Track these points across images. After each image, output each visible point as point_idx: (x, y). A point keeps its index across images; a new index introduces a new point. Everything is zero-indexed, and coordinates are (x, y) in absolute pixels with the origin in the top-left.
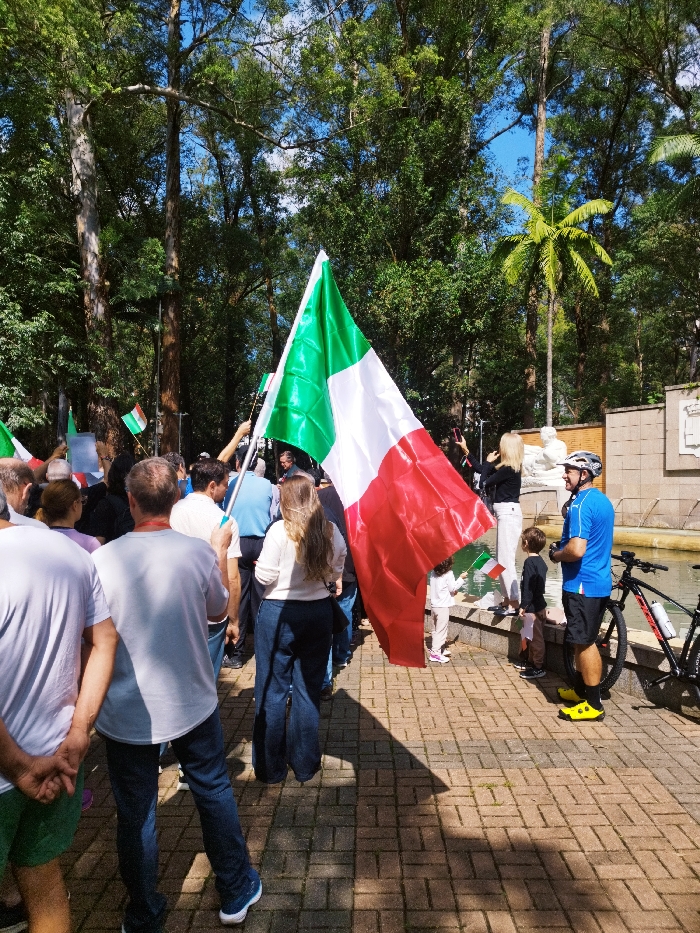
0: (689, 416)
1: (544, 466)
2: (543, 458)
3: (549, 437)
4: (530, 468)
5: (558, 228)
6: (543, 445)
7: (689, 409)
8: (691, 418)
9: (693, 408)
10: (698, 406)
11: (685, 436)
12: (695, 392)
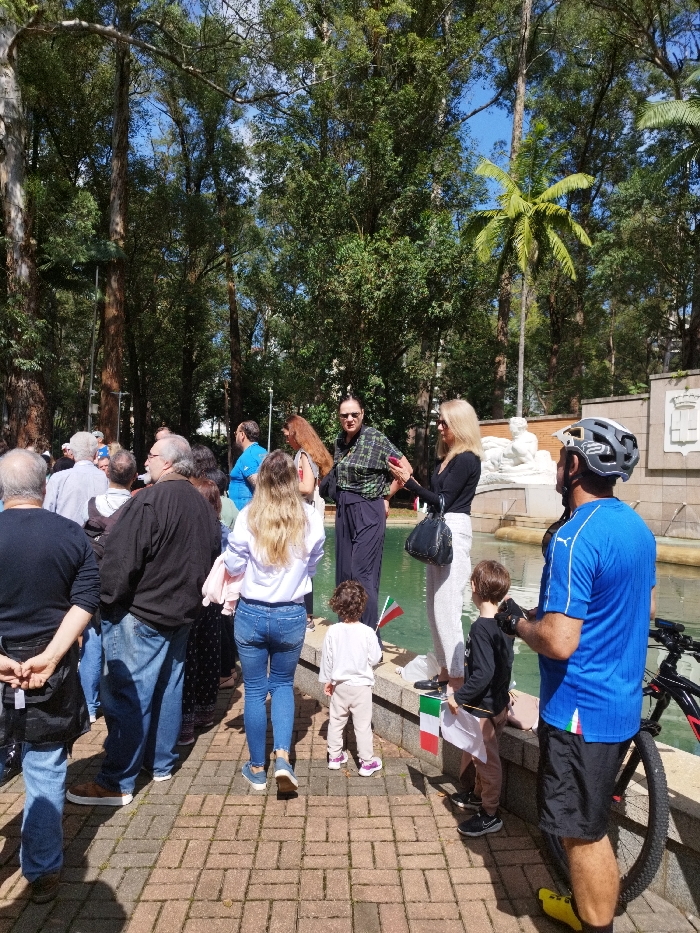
0: (677, 408)
1: (512, 461)
2: (511, 452)
3: (519, 429)
4: (496, 463)
5: (535, 204)
6: (511, 437)
7: (677, 401)
8: (678, 411)
9: (681, 399)
10: (687, 398)
11: (671, 431)
12: (684, 382)
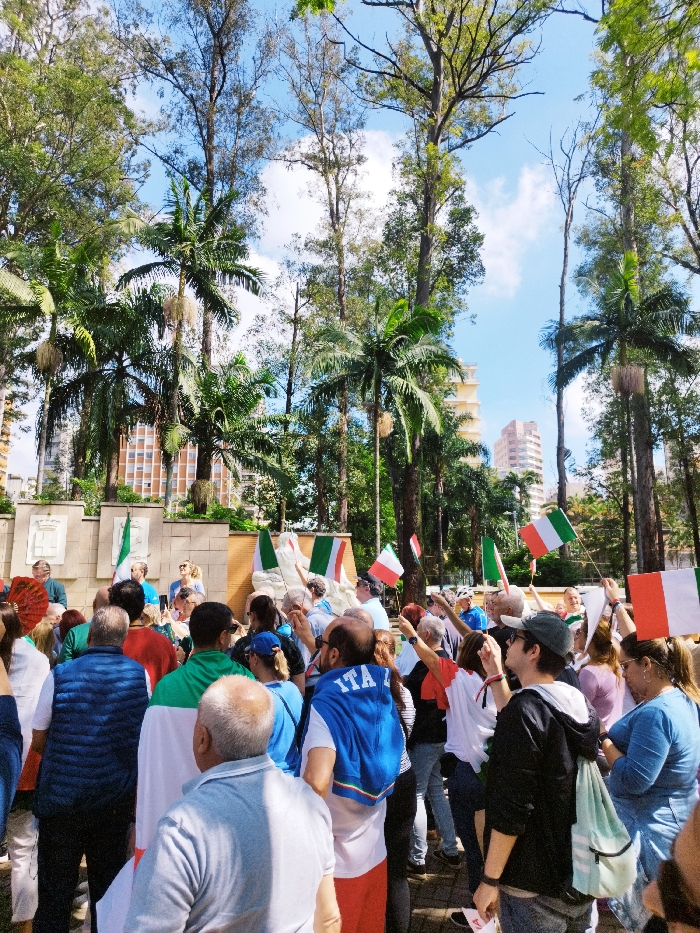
7: (41, 524)
8: (41, 532)
9: (44, 523)
10: (50, 523)
11: (34, 547)
12: (47, 509)
